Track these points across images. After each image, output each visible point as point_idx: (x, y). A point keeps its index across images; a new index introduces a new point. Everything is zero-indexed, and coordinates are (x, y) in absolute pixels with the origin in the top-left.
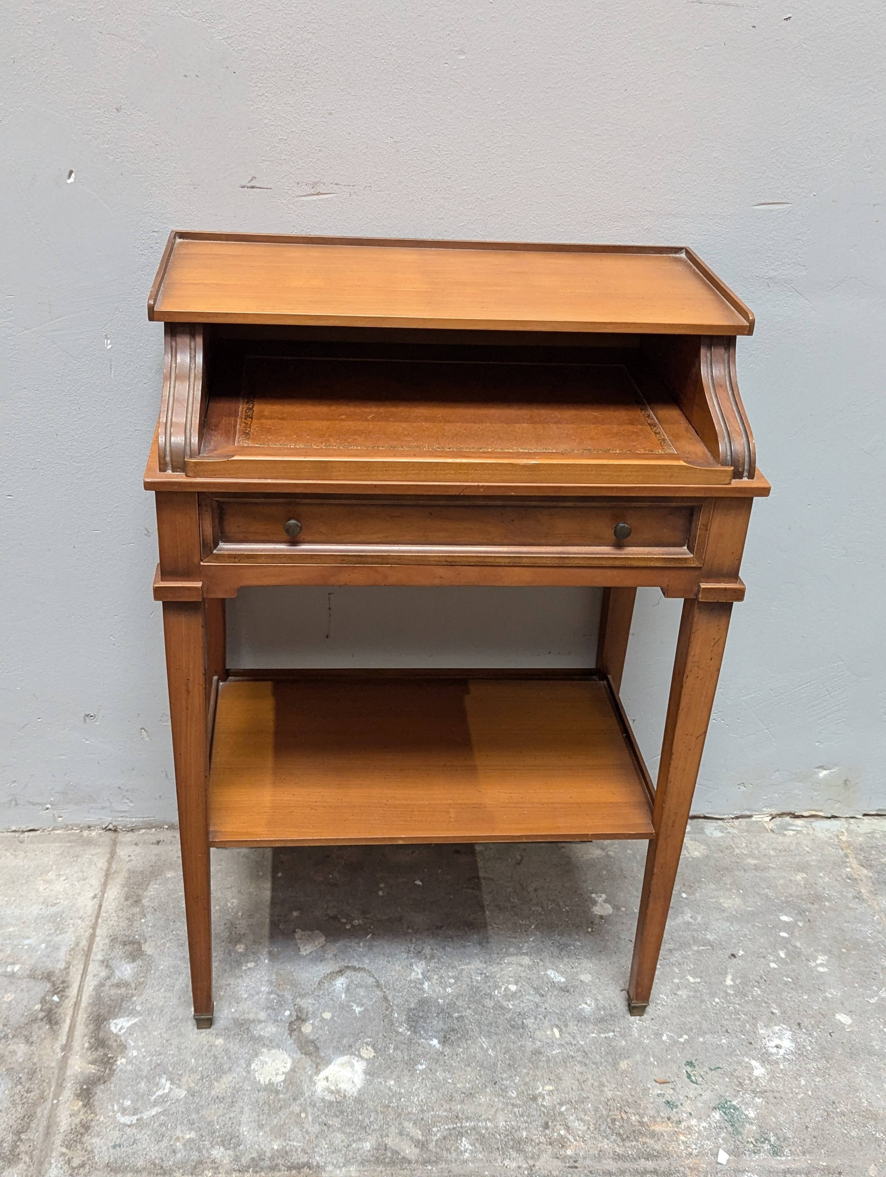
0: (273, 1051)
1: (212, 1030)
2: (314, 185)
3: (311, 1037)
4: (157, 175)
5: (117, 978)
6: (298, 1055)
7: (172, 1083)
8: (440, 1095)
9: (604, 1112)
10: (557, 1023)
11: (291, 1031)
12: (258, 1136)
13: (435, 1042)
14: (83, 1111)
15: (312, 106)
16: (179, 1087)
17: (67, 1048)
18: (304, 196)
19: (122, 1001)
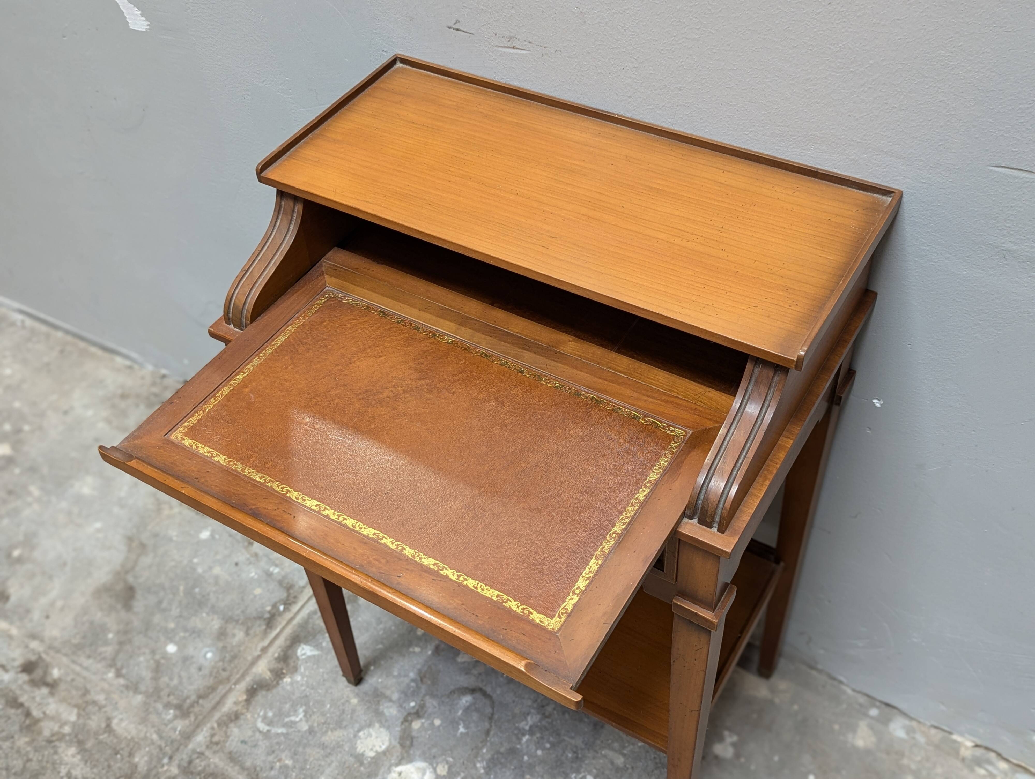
0: (382, 729)
1: (356, 689)
2: (510, 39)
3: (414, 734)
6: (395, 743)
7: (305, 716)
11: (405, 720)
14: (243, 703)
16: (307, 721)
17: (264, 650)
18: (502, 47)
19: (318, 632)
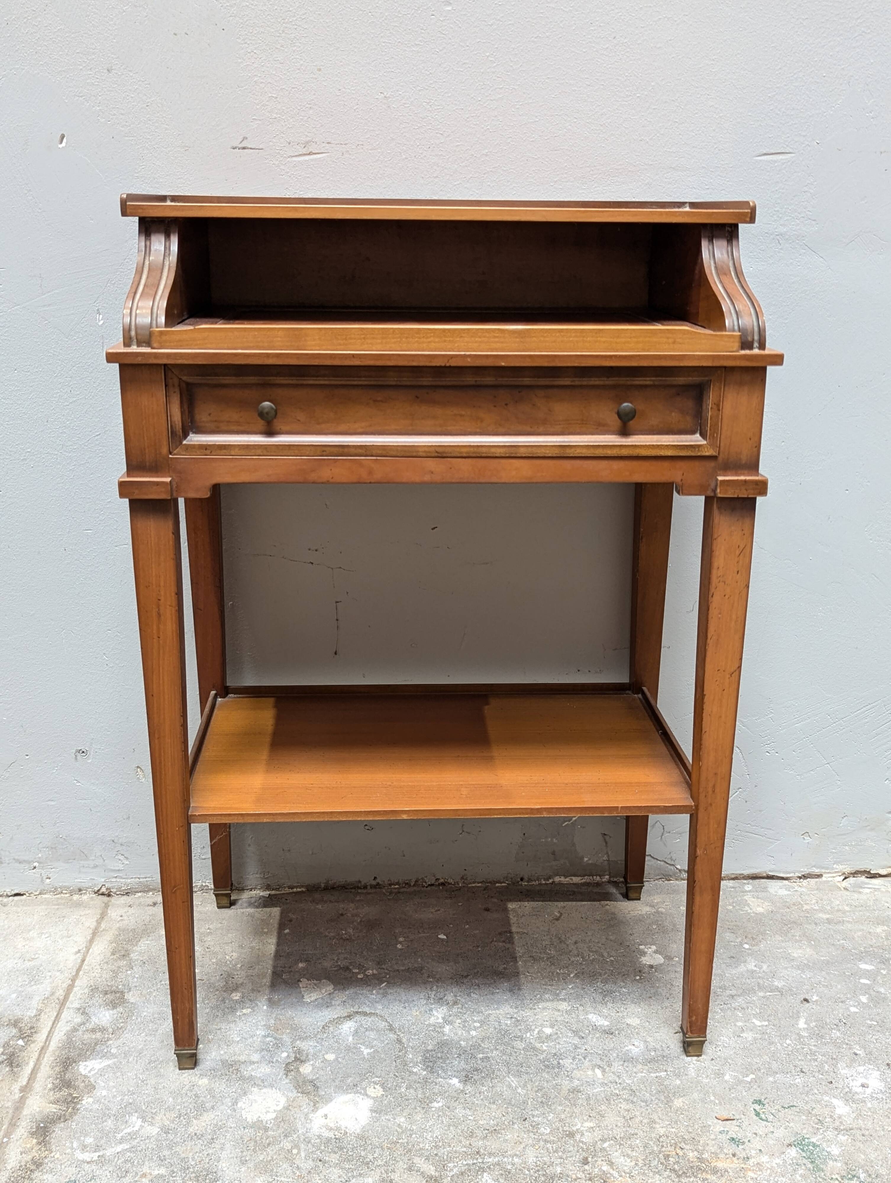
0: (264, 1090)
1: (196, 1071)
2: (306, 144)
3: (310, 1077)
4: (148, 137)
5: (93, 1023)
6: (294, 1094)
7: (144, 1121)
8: (459, 1131)
9: (655, 1148)
10: (600, 1063)
11: (287, 1071)
12: (239, 1172)
13: (455, 1081)
14: (37, 1148)
15: (302, 62)
16: (152, 1124)
17: (26, 1089)
18: (296, 156)
19: (96, 1044)
